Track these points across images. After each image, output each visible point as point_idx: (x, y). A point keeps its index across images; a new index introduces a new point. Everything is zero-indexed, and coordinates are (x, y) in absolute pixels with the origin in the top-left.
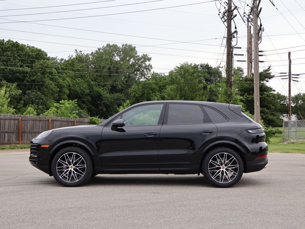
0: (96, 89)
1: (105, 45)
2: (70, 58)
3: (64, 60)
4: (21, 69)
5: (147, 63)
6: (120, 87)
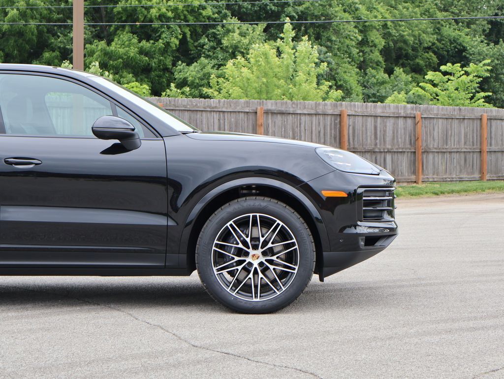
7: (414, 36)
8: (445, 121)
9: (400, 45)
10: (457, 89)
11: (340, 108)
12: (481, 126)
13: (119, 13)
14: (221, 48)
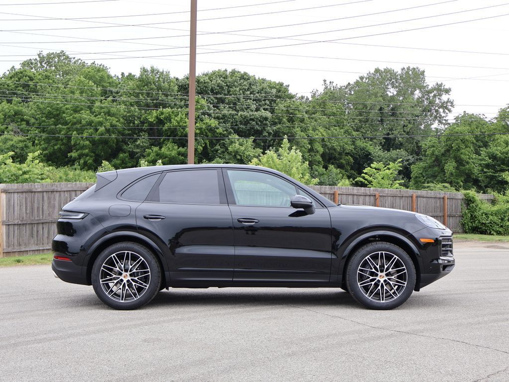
0: (360, 143)
1: (372, 71)
2: (314, 94)
3: (306, 98)
4: (257, 114)
5: (445, 98)
6: (400, 139)
7: (340, 146)
8: (392, 198)
9: (331, 151)
10: (382, 179)
11: (333, 190)
12: (412, 201)
13: (166, 130)
14: (228, 152)
